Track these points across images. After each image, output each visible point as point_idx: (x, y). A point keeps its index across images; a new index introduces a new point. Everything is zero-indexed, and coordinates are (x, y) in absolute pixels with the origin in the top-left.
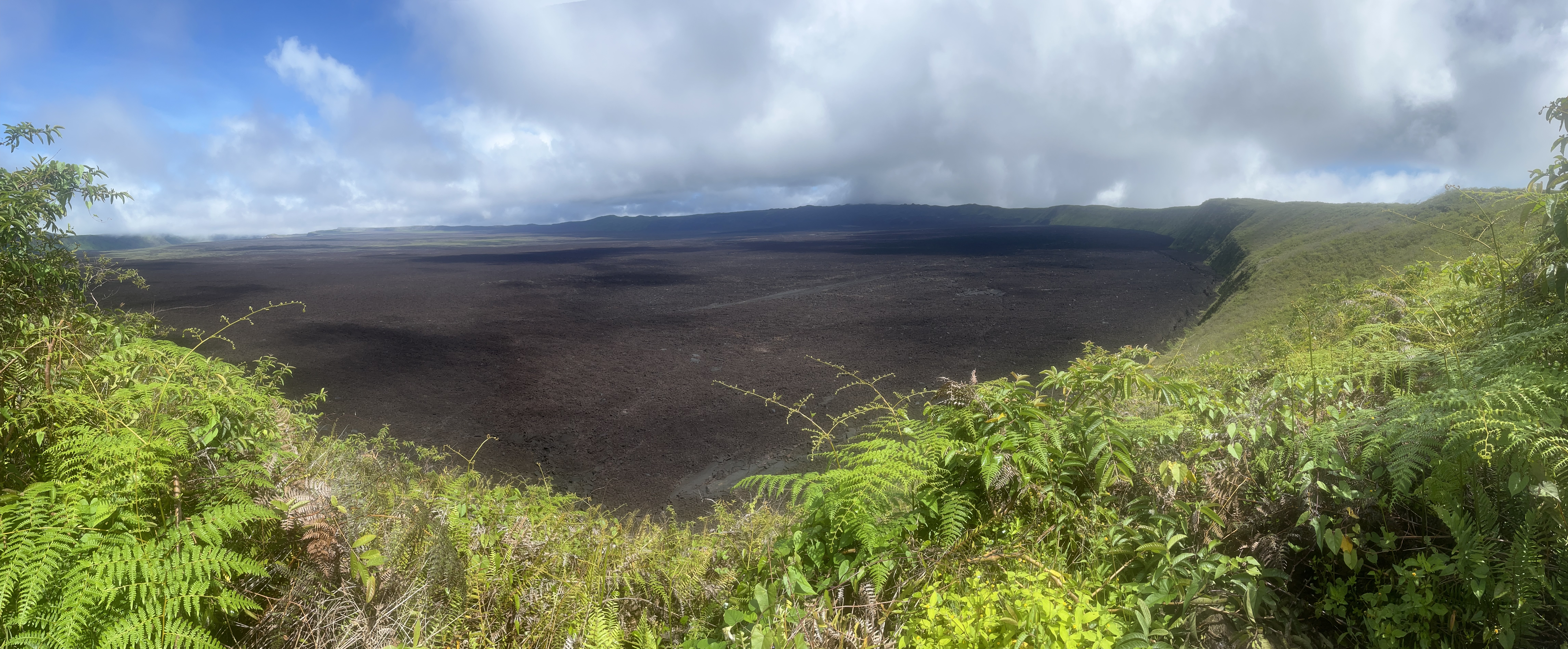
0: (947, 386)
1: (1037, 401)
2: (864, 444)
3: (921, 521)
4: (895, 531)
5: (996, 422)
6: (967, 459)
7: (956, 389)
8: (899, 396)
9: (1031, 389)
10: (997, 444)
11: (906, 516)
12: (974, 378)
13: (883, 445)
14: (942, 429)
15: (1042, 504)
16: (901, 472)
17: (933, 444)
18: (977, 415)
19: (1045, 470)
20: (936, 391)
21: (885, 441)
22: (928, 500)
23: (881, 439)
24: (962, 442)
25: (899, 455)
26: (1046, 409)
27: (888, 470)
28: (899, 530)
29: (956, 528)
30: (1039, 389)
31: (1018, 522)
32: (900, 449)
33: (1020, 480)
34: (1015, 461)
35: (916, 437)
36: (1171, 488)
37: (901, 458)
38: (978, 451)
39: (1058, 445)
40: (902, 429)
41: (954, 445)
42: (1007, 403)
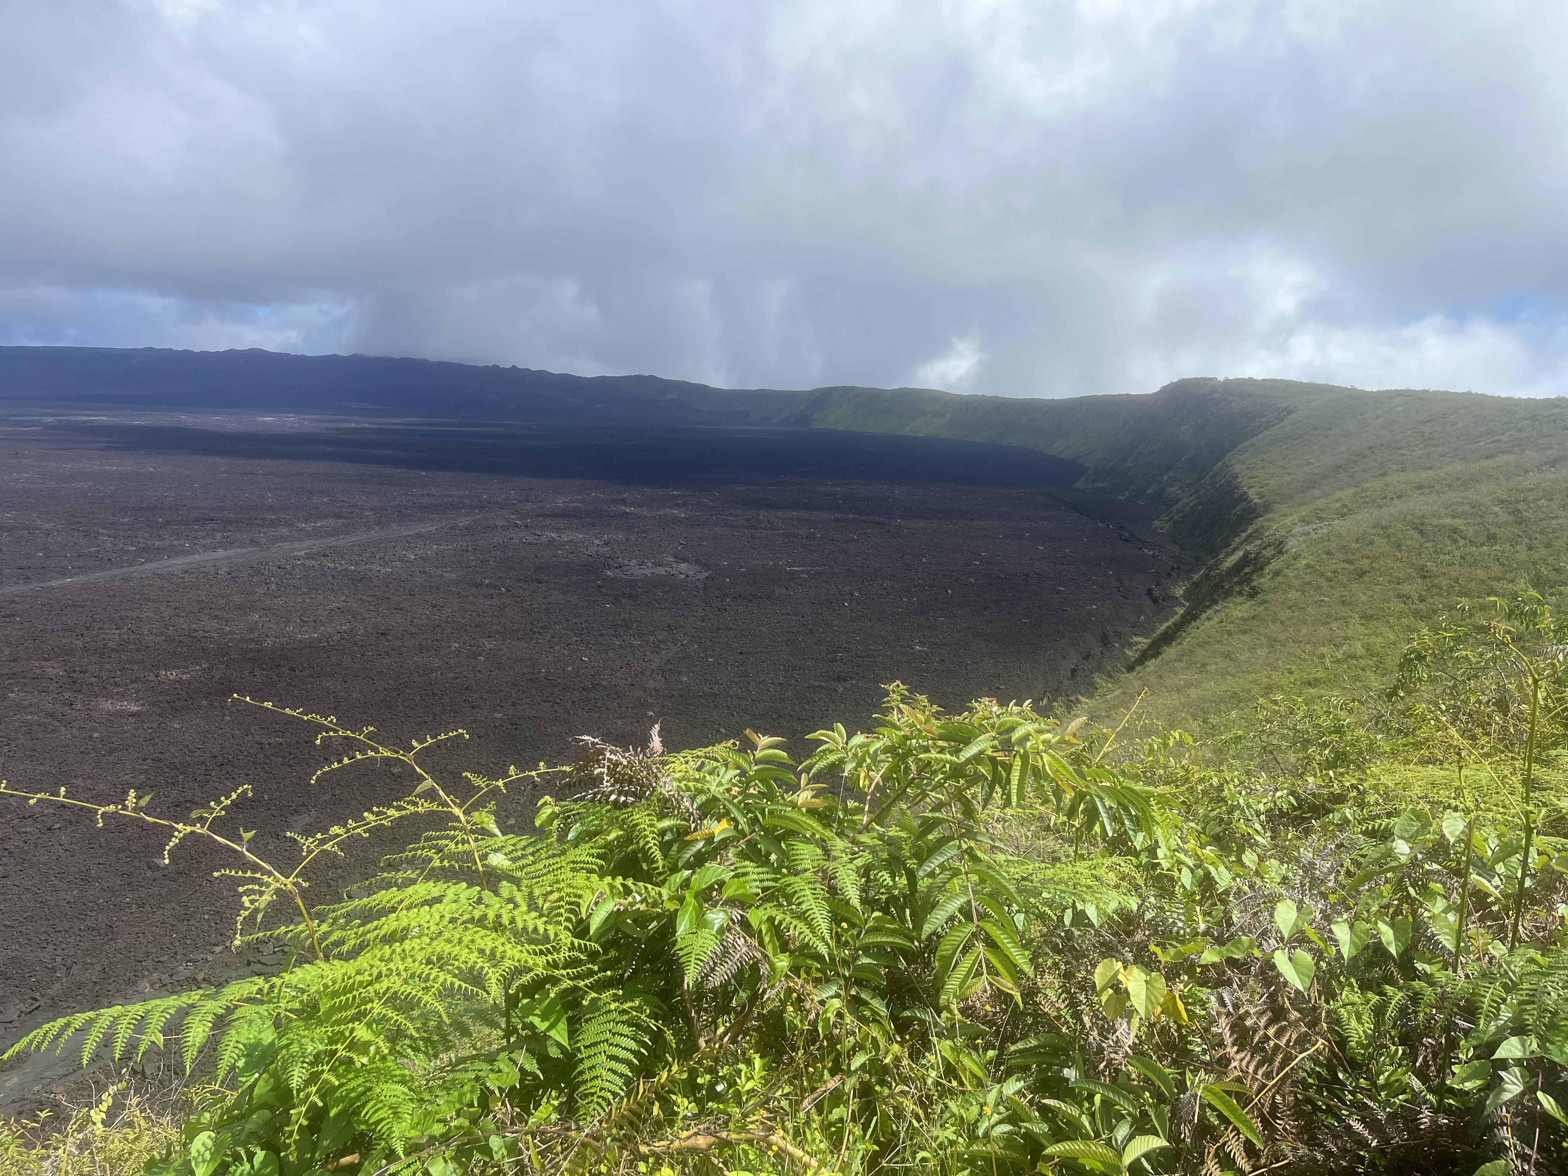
0: (594, 756)
1: (804, 796)
2: (384, 897)
3: (528, 1067)
4: (462, 1095)
5: (710, 839)
6: (641, 919)
7: (617, 764)
8: (478, 781)
9: (792, 768)
10: (711, 888)
11: (491, 1059)
12: (656, 743)
13: (437, 894)
14: (583, 853)
15: (814, 1024)
16: (482, 951)
17: (562, 885)
18: (666, 823)
19: (823, 950)
20: (567, 769)
21: (442, 886)
22: (544, 1017)
23: (431, 883)
24: (630, 882)
25: (477, 914)
26: (825, 817)
27: (448, 948)
28: (472, 1092)
29: (611, 1077)
30: (807, 770)
31: (758, 1062)
32: (479, 901)
33: (764, 969)
34: (754, 923)
35: (519, 874)
36: (1122, 1026)
37: (481, 922)
38: (671, 899)
39: (853, 895)
40: (484, 857)
41: (612, 887)
42: (735, 797)
